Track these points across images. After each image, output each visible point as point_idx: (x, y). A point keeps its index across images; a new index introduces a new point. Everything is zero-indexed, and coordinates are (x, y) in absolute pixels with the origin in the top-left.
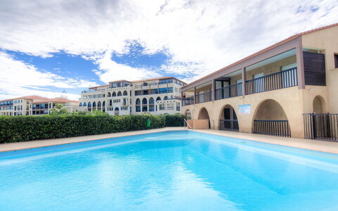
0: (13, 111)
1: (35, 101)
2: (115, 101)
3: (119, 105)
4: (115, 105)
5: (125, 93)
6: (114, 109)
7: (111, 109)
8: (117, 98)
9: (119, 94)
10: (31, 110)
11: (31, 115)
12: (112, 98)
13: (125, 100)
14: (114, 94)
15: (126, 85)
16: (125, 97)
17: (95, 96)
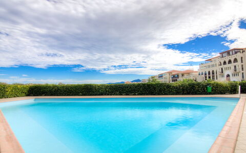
0: (163, 80)
1: (173, 73)
2: (226, 69)
3: (230, 72)
4: (226, 73)
5: (236, 60)
6: (225, 76)
7: (223, 76)
8: (228, 65)
9: (230, 62)
10: (171, 79)
11: (171, 82)
12: (223, 66)
13: (235, 67)
14: (225, 63)
15: (236, 53)
16: (235, 64)
17: (209, 66)
